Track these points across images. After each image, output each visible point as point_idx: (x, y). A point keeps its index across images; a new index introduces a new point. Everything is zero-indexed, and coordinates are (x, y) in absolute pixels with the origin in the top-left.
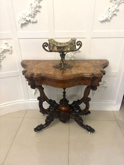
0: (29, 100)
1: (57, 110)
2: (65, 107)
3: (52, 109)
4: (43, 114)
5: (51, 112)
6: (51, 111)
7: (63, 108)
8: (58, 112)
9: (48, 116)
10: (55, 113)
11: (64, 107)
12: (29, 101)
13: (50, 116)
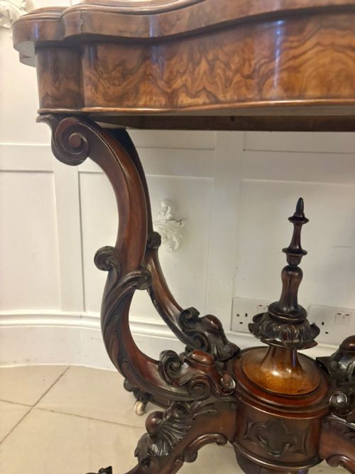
0: (83, 314)
1: (227, 377)
2: (290, 366)
3: (194, 364)
4: (140, 405)
5: (187, 385)
6: (183, 380)
7: (275, 373)
8: (234, 393)
9: (159, 415)
10: (212, 399)
11: (282, 367)
12: (81, 317)
13: (172, 419)
